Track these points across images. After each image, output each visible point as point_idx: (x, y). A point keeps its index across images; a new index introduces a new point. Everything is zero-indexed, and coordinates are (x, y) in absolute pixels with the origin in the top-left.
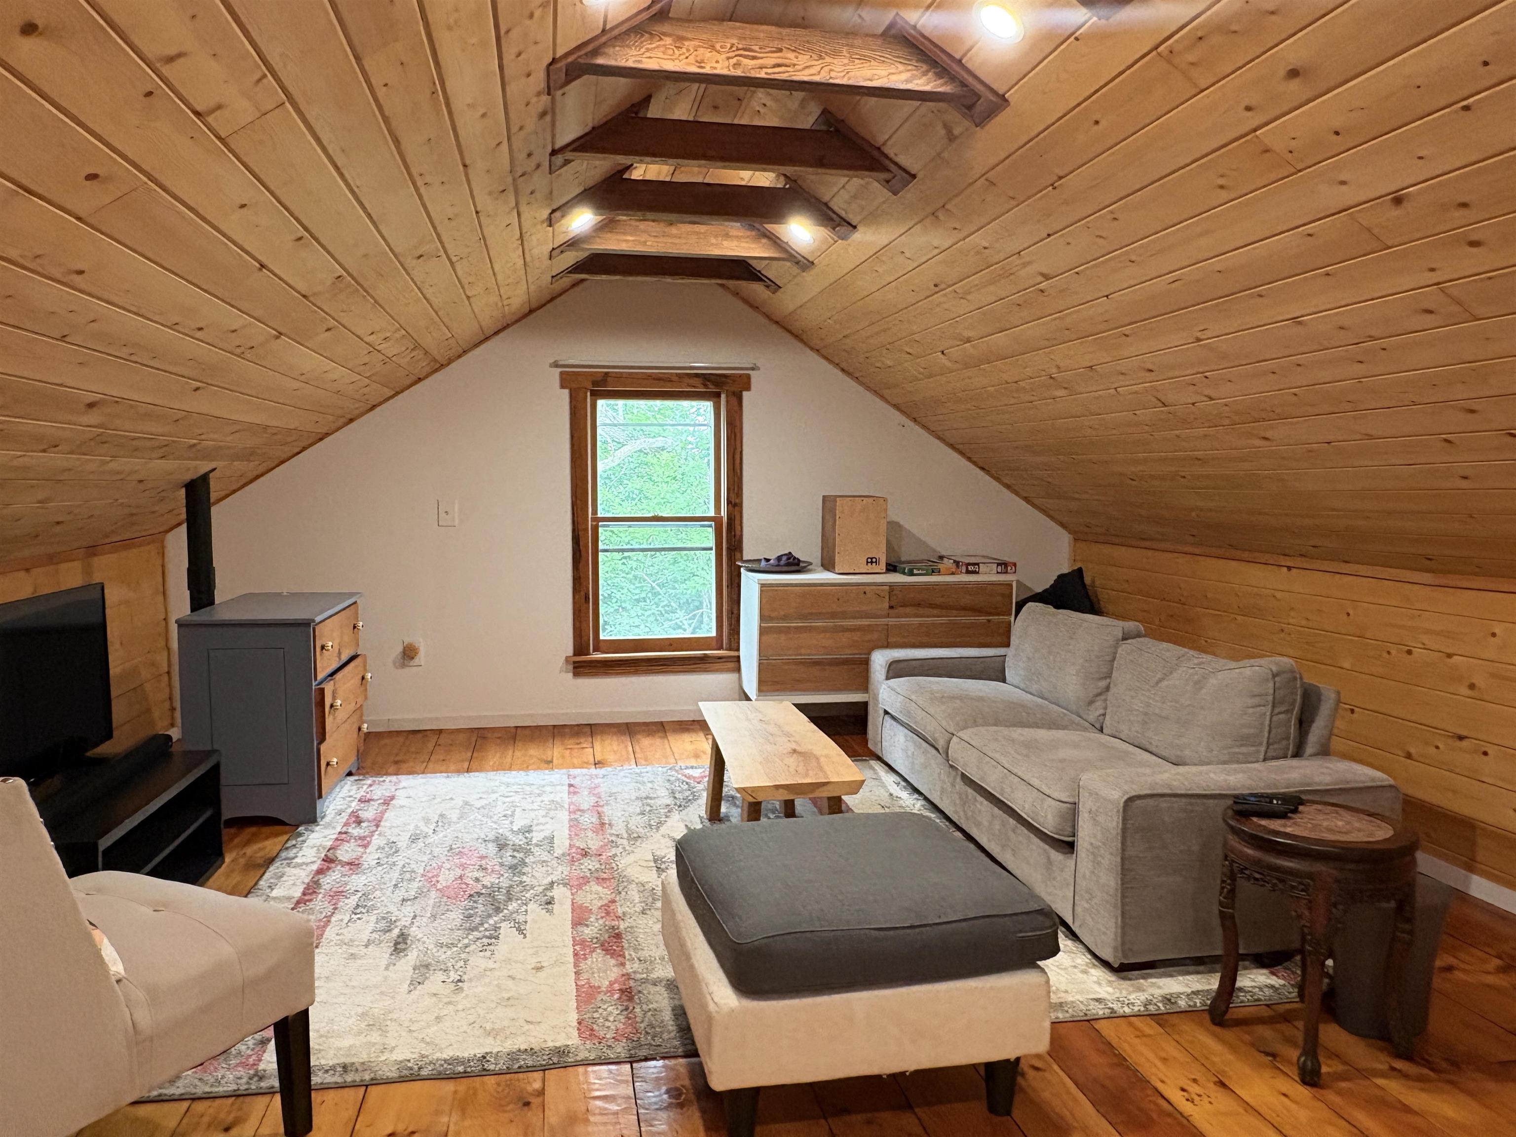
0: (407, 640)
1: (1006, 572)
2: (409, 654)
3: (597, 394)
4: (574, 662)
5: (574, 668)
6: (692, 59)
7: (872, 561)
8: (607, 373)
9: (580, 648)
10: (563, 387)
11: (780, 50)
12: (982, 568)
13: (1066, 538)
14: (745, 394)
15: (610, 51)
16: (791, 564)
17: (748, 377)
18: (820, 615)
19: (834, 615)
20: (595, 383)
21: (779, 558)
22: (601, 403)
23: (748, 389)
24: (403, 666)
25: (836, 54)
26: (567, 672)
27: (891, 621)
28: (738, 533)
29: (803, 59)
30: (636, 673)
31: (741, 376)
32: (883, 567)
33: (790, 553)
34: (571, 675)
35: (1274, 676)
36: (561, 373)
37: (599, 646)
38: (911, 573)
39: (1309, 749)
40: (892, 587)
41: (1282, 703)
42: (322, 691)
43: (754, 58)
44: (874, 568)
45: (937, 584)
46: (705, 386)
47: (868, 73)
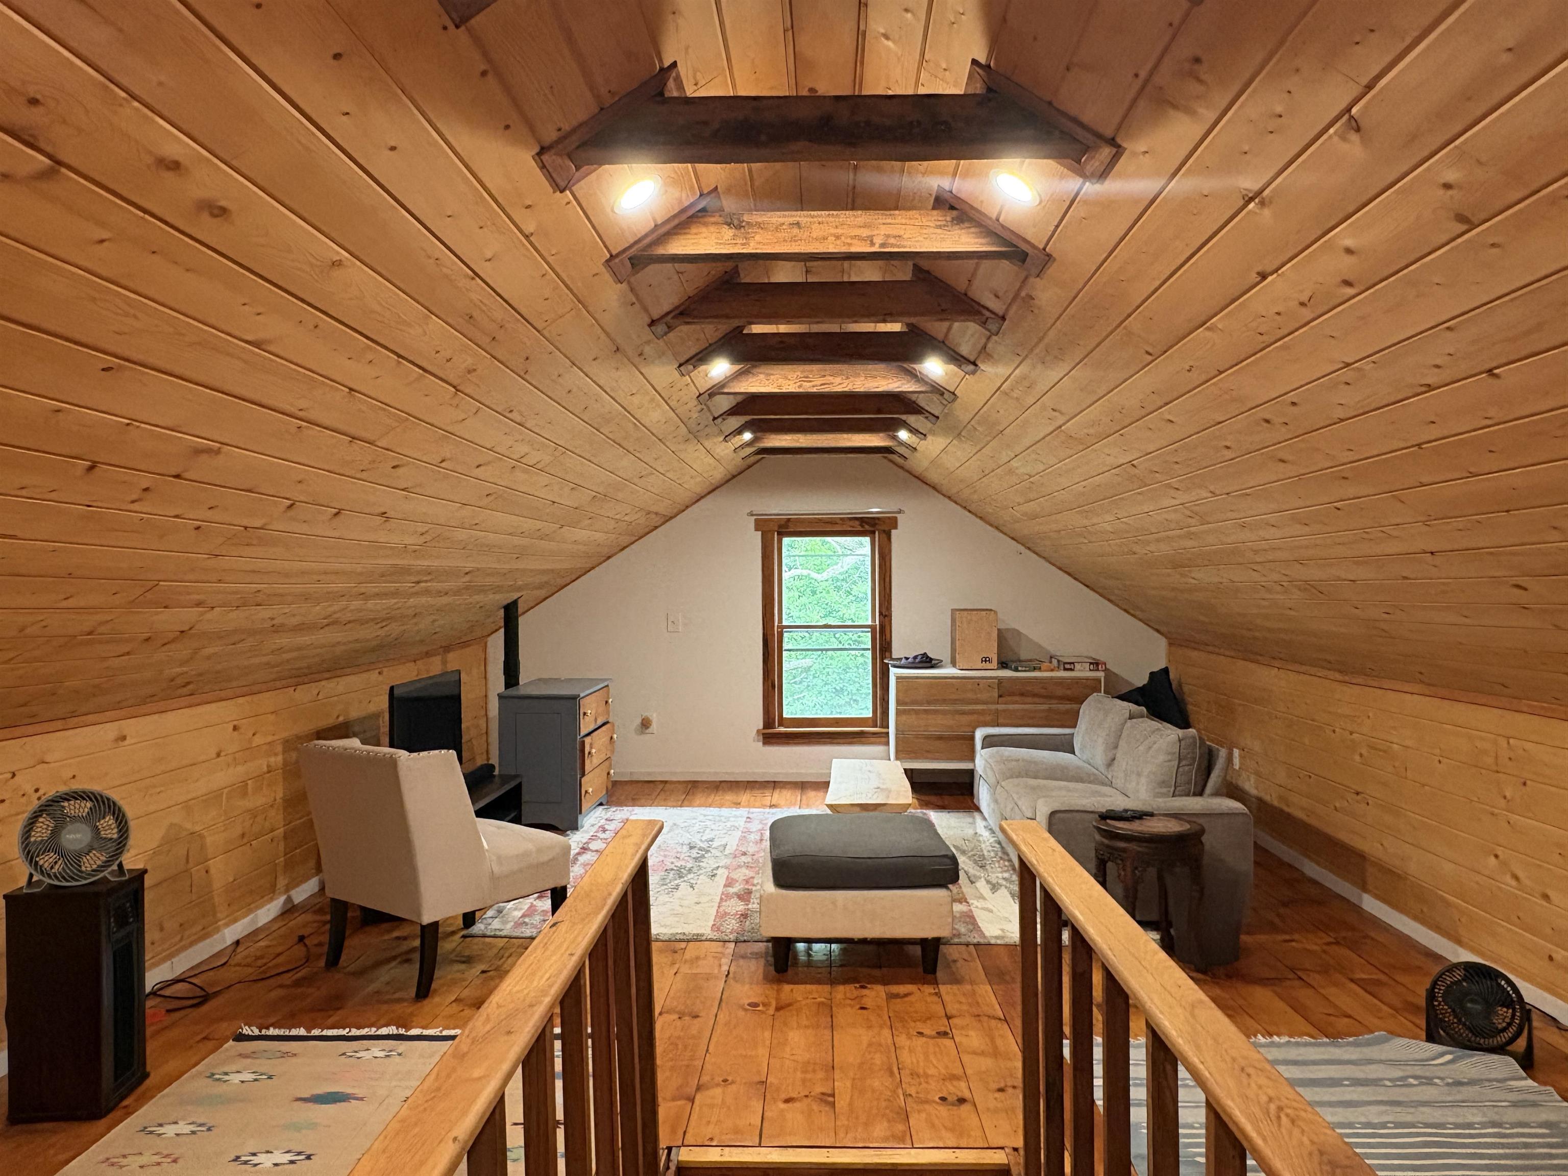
0: (645, 714)
1: (1098, 670)
2: (645, 724)
3: (782, 534)
4: (763, 734)
5: (764, 738)
6: (775, 385)
7: (986, 660)
8: (789, 520)
9: (768, 722)
10: (756, 530)
11: (824, 376)
12: (1078, 666)
13: (1163, 642)
14: (893, 532)
15: (731, 384)
16: (926, 661)
17: (896, 518)
18: (944, 701)
19: (954, 702)
20: (780, 526)
21: (915, 657)
22: (786, 541)
23: (896, 527)
24: (642, 733)
25: (858, 375)
26: (758, 741)
27: (1001, 707)
28: (888, 639)
29: (838, 380)
30: (809, 743)
31: (889, 518)
32: (995, 664)
33: (925, 653)
34: (761, 744)
35: (1180, 741)
36: (756, 520)
37: (782, 722)
38: (1016, 670)
39: (1208, 790)
40: (1000, 681)
41: (1185, 758)
42: (583, 743)
43: (810, 381)
44: (988, 665)
45: (1035, 678)
46: (862, 526)
47: (876, 384)
